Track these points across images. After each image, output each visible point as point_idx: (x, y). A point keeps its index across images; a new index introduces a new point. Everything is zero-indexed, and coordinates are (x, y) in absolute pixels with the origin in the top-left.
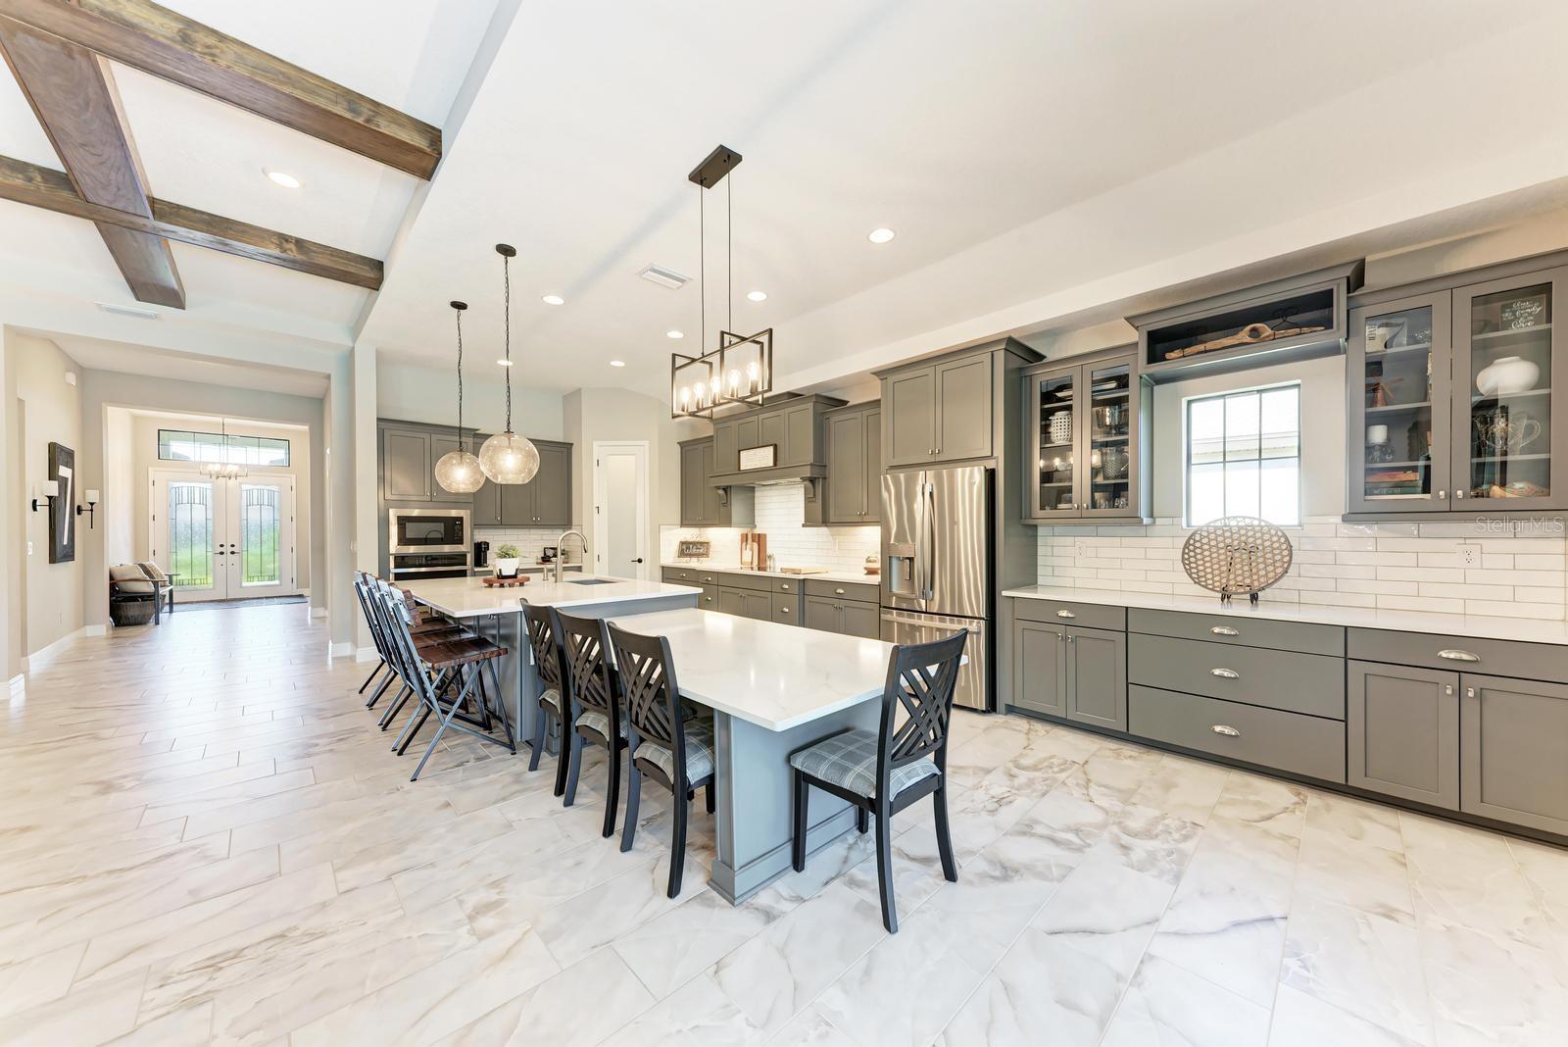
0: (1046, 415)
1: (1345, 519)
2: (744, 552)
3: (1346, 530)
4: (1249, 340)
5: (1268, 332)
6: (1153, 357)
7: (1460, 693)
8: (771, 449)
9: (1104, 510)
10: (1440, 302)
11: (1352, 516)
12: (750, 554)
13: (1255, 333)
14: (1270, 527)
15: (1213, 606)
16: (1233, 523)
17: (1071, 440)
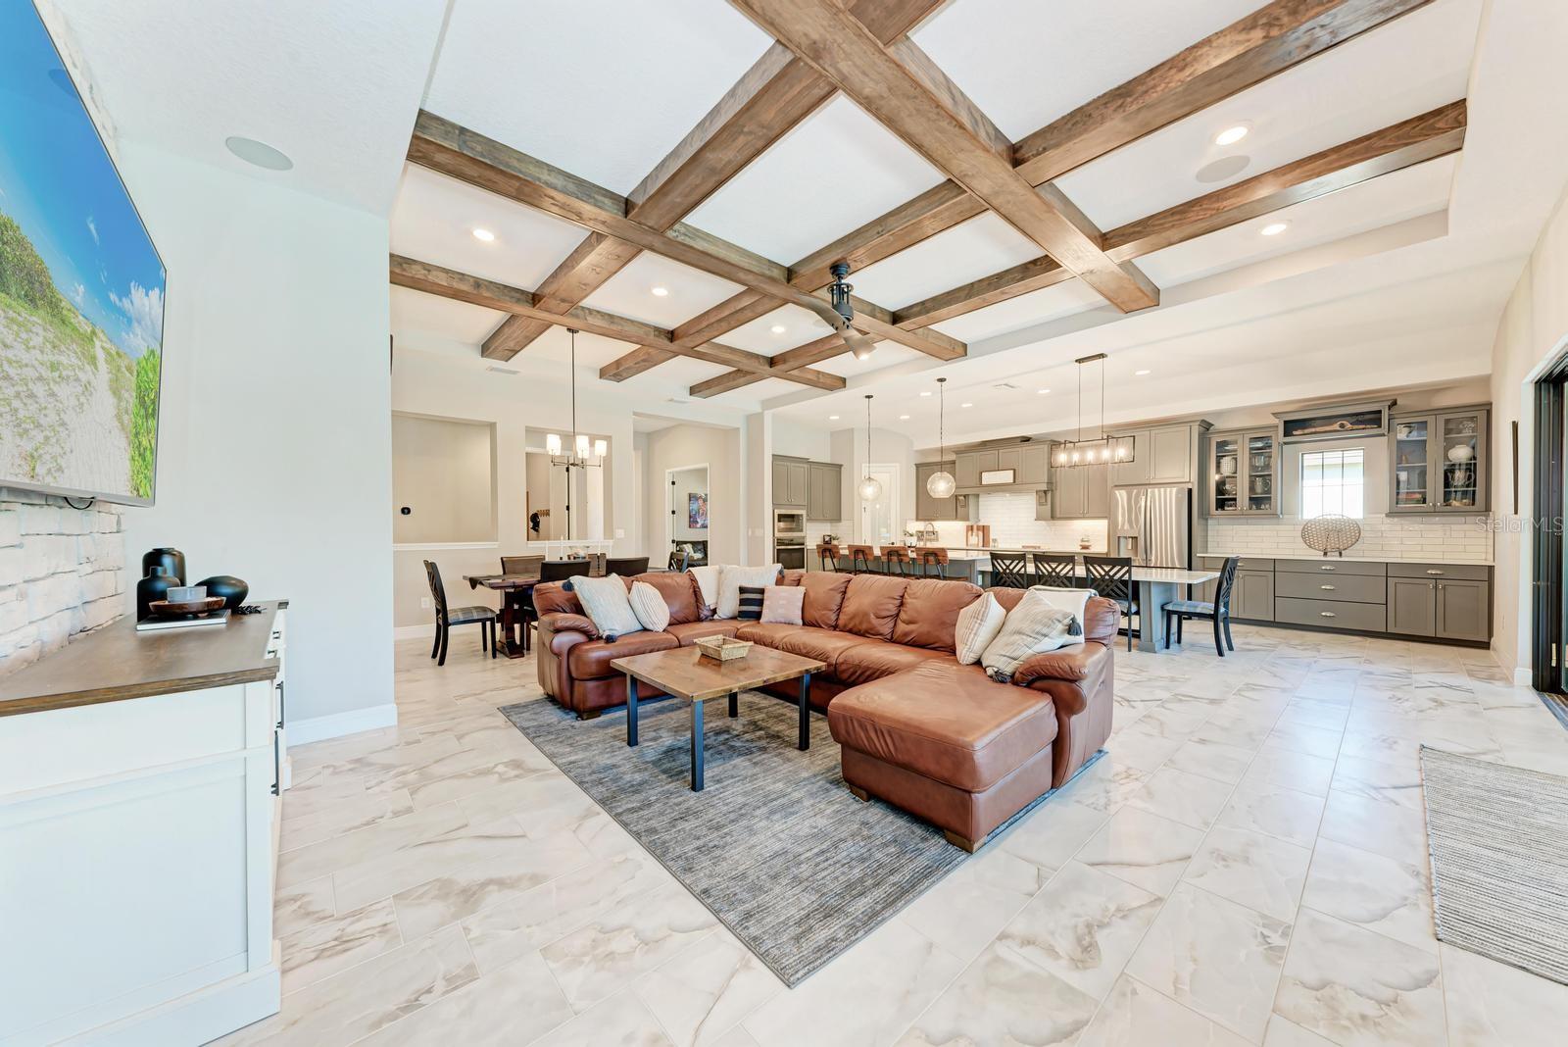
0: (1219, 458)
1: (1387, 515)
2: (970, 538)
3: (1389, 520)
4: (1339, 429)
5: (1349, 426)
6: (1287, 434)
7: (1436, 587)
8: (1012, 472)
9: (1254, 511)
10: (1430, 420)
11: (1391, 514)
12: (975, 539)
13: (1342, 426)
14: (1349, 519)
15: (1318, 556)
16: (1329, 517)
17: (1235, 473)
